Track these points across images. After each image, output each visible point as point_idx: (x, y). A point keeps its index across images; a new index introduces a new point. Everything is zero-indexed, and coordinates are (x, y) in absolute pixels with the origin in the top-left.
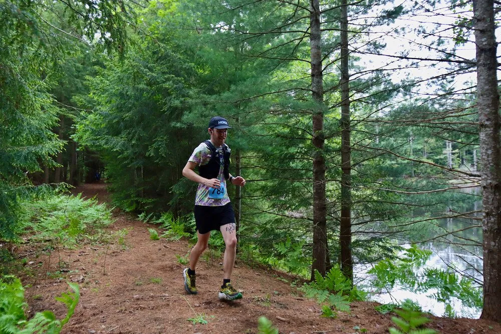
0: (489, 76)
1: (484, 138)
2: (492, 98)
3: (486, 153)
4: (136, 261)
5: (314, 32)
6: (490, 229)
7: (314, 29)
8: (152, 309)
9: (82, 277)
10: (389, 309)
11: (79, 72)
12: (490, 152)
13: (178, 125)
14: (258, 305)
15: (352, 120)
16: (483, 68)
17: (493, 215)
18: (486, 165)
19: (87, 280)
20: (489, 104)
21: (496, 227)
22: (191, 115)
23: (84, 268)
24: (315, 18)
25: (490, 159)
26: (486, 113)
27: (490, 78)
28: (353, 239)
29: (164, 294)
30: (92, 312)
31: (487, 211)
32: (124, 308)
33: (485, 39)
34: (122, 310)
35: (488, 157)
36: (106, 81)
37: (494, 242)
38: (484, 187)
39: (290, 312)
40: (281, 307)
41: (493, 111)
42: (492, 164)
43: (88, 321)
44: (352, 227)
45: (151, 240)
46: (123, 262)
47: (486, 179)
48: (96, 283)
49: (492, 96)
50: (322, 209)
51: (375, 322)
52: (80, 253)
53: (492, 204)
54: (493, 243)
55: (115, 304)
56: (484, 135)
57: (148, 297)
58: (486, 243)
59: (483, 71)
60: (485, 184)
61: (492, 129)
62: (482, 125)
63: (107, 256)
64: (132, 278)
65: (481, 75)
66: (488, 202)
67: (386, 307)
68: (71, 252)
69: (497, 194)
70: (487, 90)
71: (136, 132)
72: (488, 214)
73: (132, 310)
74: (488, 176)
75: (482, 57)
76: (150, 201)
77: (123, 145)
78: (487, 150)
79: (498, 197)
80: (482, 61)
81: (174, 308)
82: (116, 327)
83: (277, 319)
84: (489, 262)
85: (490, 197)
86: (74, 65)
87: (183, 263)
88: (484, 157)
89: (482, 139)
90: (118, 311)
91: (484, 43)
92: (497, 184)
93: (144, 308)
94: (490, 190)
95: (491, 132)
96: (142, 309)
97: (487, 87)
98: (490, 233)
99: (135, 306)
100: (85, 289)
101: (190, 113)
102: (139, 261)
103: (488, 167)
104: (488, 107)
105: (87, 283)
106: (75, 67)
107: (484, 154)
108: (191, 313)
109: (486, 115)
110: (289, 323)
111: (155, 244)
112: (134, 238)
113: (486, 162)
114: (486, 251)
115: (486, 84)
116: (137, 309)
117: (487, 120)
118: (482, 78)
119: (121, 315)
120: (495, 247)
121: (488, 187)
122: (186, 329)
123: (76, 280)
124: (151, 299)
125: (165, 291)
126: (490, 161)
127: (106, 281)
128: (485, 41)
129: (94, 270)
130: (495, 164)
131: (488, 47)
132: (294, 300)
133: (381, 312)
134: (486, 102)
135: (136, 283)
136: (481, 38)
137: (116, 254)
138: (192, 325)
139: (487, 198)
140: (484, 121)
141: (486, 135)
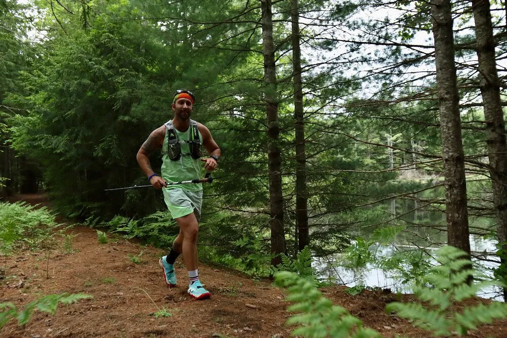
0: (446, 50)
1: (445, 112)
2: (450, 72)
3: (446, 126)
4: (83, 264)
5: (266, 23)
6: (453, 201)
7: (266, 19)
8: (106, 308)
9: (21, 282)
10: (358, 291)
11: (11, 71)
12: (450, 125)
13: (127, 118)
14: (224, 296)
15: (305, 113)
16: (440, 42)
17: (455, 187)
18: (447, 138)
19: (26, 285)
20: (448, 78)
21: (459, 199)
22: (140, 107)
23: (23, 274)
24: (266, 8)
25: (450, 131)
26: (446, 87)
27: (448, 52)
28: (311, 231)
29: (118, 293)
30: (35, 317)
31: (450, 183)
32: (73, 310)
33: (442, 14)
34: (71, 312)
35: (449, 130)
36: (44, 77)
37: (458, 213)
38: (446, 160)
39: (258, 300)
40: (249, 296)
41: (452, 84)
42: (452, 137)
43: (31, 327)
44: (309, 220)
45: (98, 244)
46: (68, 265)
47: (447, 152)
48: (39, 288)
49: (450, 70)
50: (278, 202)
51: (348, 302)
52: (18, 259)
53: (455, 176)
54: (457, 215)
55: (62, 307)
56: (444, 109)
57: (100, 297)
58: (450, 215)
59: (440, 45)
60: (447, 157)
61: (451, 102)
62: (442, 99)
63: (50, 260)
64: (80, 280)
65: (439, 50)
66: (451, 174)
67: (356, 289)
68: (6, 259)
69: (459, 166)
70: (445, 64)
71: (79, 131)
72: (450, 186)
73: (82, 310)
74: (450, 149)
75: (439, 32)
76: (96, 205)
77: (66, 145)
78: (447, 123)
79: (459, 169)
80: (439, 35)
81: (131, 305)
82: (65, 330)
83: (247, 307)
84: (454, 234)
85: (452, 169)
86: (5, 62)
87: (136, 263)
88: (444, 130)
89: (443, 113)
90: (66, 313)
91: (441, 18)
92: (458, 156)
93: (97, 308)
94: (452, 162)
95: (450, 105)
96: (96, 309)
97: (445, 61)
98: (454, 205)
99: (87, 307)
100: (25, 294)
101: (139, 105)
102: (87, 264)
103: (449, 140)
104: (447, 81)
105: (28, 288)
106: (6, 66)
107: (445, 127)
108: (151, 309)
109: (445, 89)
110: (260, 309)
111: (104, 247)
112: (79, 243)
113: (446, 135)
114: (451, 224)
115: (444, 58)
116: (89, 310)
117: (447, 94)
118: (440, 52)
119: (69, 317)
120: (459, 219)
121: (450, 159)
122: (148, 323)
123: (14, 286)
124: (104, 299)
125: (119, 291)
126: (451, 134)
127: (50, 285)
128: (441, 16)
129: (35, 275)
130: (455, 136)
131: (444, 22)
132: (260, 290)
133: (351, 294)
134: (445, 76)
135: (86, 284)
136: (438, 13)
137: (60, 257)
138: (155, 318)
139: (449, 170)
140: (444, 95)
141: (446, 108)
